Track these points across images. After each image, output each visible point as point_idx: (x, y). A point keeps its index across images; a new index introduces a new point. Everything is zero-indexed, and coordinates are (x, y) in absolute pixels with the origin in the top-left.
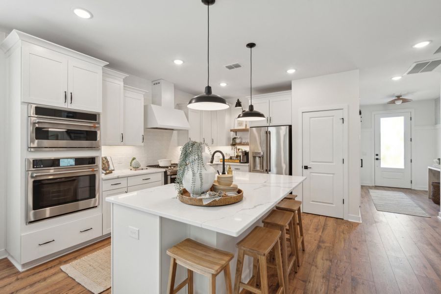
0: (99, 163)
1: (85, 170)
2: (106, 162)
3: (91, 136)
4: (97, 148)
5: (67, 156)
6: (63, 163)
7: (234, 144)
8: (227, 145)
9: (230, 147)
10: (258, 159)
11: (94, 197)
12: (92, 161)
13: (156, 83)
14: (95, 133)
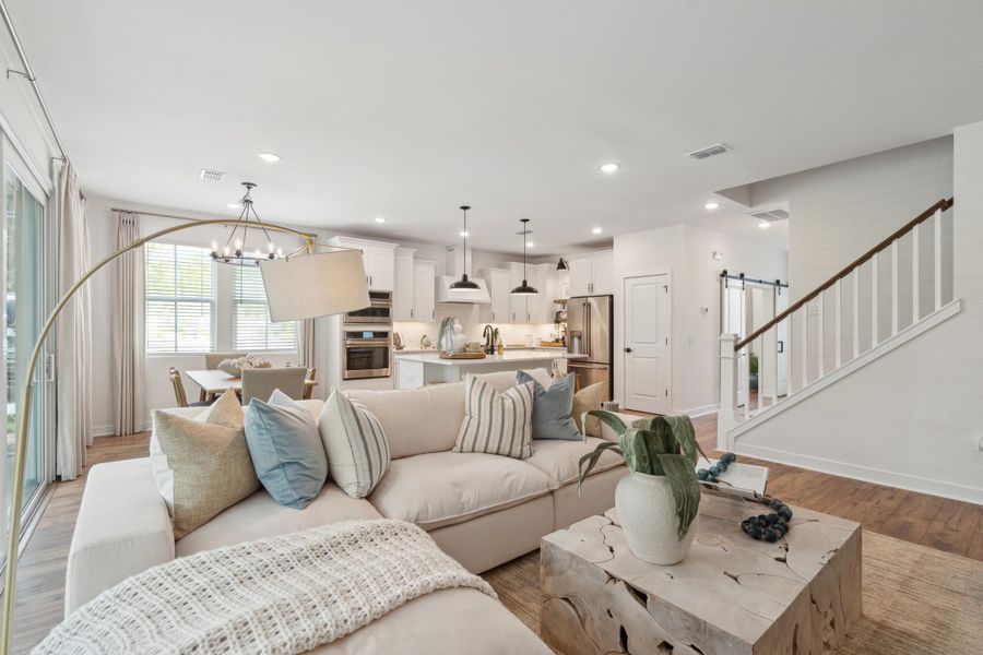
0: (391, 336)
1: (379, 343)
2: (397, 337)
3: (385, 312)
4: (389, 323)
5: (368, 330)
6: (365, 335)
7: (557, 321)
8: (549, 322)
9: (553, 325)
10: (576, 340)
11: (387, 367)
12: (385, 335)
13: (450, 249)
14: (388, 310)
